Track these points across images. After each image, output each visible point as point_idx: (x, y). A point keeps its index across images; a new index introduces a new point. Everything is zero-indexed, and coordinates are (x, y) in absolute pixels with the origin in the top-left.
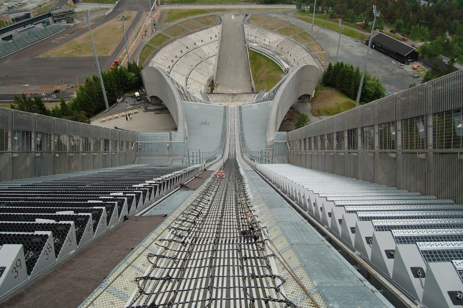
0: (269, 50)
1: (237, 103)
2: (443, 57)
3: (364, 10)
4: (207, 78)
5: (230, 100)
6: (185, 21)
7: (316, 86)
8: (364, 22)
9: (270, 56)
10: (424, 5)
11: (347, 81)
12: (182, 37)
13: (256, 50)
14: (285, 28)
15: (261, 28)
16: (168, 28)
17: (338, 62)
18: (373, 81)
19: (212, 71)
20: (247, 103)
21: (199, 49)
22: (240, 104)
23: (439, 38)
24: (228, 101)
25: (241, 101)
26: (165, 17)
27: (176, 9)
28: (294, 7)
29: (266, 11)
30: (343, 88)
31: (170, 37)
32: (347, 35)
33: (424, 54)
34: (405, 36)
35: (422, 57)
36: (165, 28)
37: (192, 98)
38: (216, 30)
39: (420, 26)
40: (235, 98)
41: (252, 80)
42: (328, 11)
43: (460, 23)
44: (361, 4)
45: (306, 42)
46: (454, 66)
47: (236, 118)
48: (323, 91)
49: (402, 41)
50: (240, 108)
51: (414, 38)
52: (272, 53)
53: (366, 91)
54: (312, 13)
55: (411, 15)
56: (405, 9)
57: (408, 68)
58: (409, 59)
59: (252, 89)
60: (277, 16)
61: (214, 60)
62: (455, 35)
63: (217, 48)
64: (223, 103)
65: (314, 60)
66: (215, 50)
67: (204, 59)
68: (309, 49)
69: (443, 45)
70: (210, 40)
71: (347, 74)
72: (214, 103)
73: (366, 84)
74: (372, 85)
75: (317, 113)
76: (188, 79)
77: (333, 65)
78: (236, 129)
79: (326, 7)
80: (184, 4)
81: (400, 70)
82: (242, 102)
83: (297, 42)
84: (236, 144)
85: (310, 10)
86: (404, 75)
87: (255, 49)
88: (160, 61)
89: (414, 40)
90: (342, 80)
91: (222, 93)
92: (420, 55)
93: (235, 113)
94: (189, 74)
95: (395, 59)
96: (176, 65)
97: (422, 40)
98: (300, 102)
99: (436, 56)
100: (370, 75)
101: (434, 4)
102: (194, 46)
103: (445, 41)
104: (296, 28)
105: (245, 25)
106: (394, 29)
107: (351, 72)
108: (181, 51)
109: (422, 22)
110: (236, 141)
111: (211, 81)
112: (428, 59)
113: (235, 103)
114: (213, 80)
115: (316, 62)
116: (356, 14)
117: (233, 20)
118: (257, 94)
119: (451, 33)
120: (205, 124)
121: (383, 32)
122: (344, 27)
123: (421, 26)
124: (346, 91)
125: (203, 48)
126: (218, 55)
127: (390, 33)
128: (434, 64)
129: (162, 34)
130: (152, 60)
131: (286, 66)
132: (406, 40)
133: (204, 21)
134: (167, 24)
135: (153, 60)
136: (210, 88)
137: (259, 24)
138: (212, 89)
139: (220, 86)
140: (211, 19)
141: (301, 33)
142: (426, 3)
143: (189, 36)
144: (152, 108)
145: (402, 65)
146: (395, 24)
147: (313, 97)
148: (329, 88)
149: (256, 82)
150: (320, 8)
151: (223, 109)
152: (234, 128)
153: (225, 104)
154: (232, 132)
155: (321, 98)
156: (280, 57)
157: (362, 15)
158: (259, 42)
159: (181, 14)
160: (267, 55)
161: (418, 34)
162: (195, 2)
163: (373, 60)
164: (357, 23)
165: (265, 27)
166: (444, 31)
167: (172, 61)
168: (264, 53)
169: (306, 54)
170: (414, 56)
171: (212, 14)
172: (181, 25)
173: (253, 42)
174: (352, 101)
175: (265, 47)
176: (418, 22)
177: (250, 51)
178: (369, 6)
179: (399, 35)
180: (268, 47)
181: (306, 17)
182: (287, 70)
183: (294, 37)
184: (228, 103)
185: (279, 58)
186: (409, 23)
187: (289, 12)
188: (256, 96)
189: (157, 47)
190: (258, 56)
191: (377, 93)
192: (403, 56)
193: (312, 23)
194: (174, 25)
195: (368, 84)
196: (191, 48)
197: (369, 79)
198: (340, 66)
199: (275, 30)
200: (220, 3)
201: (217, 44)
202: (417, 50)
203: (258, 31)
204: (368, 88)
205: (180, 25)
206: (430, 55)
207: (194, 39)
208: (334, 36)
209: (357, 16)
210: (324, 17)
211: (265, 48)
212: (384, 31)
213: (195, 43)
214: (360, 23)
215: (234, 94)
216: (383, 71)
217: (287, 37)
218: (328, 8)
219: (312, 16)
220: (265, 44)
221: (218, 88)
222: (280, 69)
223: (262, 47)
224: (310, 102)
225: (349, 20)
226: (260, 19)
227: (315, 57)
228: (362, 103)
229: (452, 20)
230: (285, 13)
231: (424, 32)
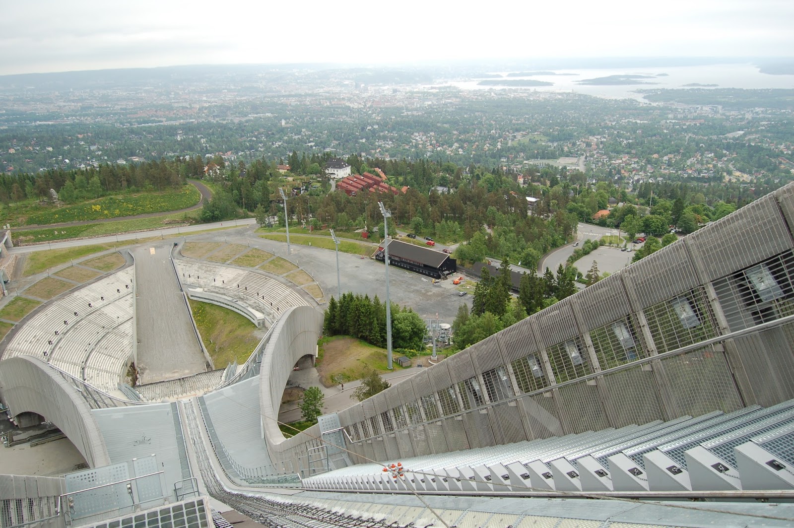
0: (224, 294)
1: (193, 393)
2: (490, 259)
3: (362, 210)
4: (122, 362)
5: (179, 390)
6: (65, 269)
7: (318, 339)
8: (366, 228)
9: (228, 305)
10: (443, 193)
11: (365, 321)
12: (63, 297)
13: (203, 298)
14: (246, 256)
15: (205, 262)
16: (34, 286)
17: (344, 295)
18: (404, 313)
19: (128, 348)
20: (210, 389)
21: (98, 313)
22: (200, 393)
23: (477, 234)
24: (176, 393)
25: (198, 389)
26: (26, 266)
27: (46, 251)
28: (253, 221)
29: (208, 234)
30: (362, 332)
31: (39, 299)
32: (345, 251)
33: (463, 259)
34: (430, 240)
35: (462, 265)
36: (27, 287)
37: (107, 401)
38: (125, 276)
39: (446, 221)
40: (187, 385)
41: (205, 350)
42: (307, 221)
43: (498, 209)
44: (355, 203)
45: (284, 273)
46: (510, 269)
47: (197, 419)
48: (332, 345)
49: (428, 247)
50: (201, 400)
51: (443, 240)
52: (230, 299)
53: (398, 330)
54: (284, 226)
55: (430, 209)
56: (419, 202)
57: (448, 284)
58: (445, 270)
59: (208, 365)
60: (228, 239)
61: (129, 328)
62: (496, 227)
63: (132, 305)
64: (167, 398)
65: (304, 298)
66: (128, 309)
67: (111, 329)
68: (290, 282)
69: (485, 243)
70: (117, 295)
71: (363, 310)
72: (150, 401)
73: (395, 320)
74: (404, 320)
75: (330, 381)
76: (86, 370)
77: (337, 300)
78: (203, 439)
79: (303, 214)
80: (59, 241)
81: (437, 289)
82: (201, 390)
83: (270, 275)
84: (211, 464)
85: (280, 223)
86: (444, 296)
87: (200, 298)
88: (25, 346)
89: (444, 243)
90: (358, 320)
91: (160, 382)
92: (458, 262)
93: (195, 411)
94: (86, 361)
95: (425, 274)
96: (58, 347)
97: (455, 241)
98: (298, 370)
99: (480, 260)
100: (397, 305)
101: (456, 190)
102: (90, 309)
103: (487, 237)
104: (262, 253)
105: (176, 261)
106: (412, 232)
107: (368, 306)
108: (65, 322)
109: (447, 216)
110: (210, 461)
111: (129, 365)
112: (471, 265)
113: (188, 393)
114: (133, 363)
115: (306, 300)
116: (352, 219)
117: (153, 255)
118: (225, 372)
119: (491, 225)
120: (143, 442)
121: (397, 239)
122: (340, 240)
123: (448, 221)
124: (367, 336)
125: (106, 310)
126: (135, 318)
127: (408, 238)
128: (483, 271)
129: (24, 296)
130: (8, 348)
131: (259, 315)
132: (433, 245)
133: (101, 265)
134: (30, 277)
135: (10, 346)
136: (130, 378)
137: (200, 256)
138: (135, 380)
139: (147, 371)
140: (113, 259)
141: (273, 260)
142: (445, 189)
143: (76, 294)
144: (23, 436)
145: (437, 281)
146: (412, 225)
147: (317, 356)
148: (340, 337)
149: (212, 352)
150: (294, 217)
151: (169, 409)
152: (200, 438)
153: (172, 399)
154: (197, 446)
155: (331, 356)
156: (246, 303)
157: (360, 218)
158: (205, 285)
159: (55, 257)
160: (223, 303)
161: (448, 233)
162: (80, 235)
163: (394, 282)
164: (356, 231)
165: (211, 259)
166: (481, 223)
167: (50, 342)
168: (217, 301)
169: (288, 291)
170: (450, 266)
171: (113, 250)
172: (58, 278)
173: (195, 287)
174: (381, 350)
175: (216, 290)
176: (442, 216)
177: (192, 302)
178: (367, 205)
179: (421, 240)
180: (222, 291)
181: (275, 234)
182: (261, 322)
183: (263, 268)
184: (176, 396)
185: (245, 305)
186: (431, 220)
187: (247, 230)
188: (224, 374)
189: (16, 321)
190: (208, 309)
191: (415, 330)
192: (436, 268)
193: (286, 241)
194: (46, 278)
195: (398, 319)
196: (82, 314)
197: (397, 312)
198: (348, 300)
199: (229, 262)
200: (125, 232)
201: (130, 300)
202: (452, 256)
203: (199, 268)
204: (400, 325)
205: (56, 277)
206: (472, 260)
207: (86, 298)
208: (325, 256)
209: (354, 222)
210: (304, 231)
211: (217, 293)
212: (397, 237)
213: (90, 305)
214: (360, 231)
215: (183, 378)
216: (412, 295)
217: (250, 269)
218: (307, 215)
219: (285, 231)
220: (216, 287)
221: (144, 375)
222: (249, 323)
223: (212, 292)
224: (315, 366)
225: (344, 229)
226: (200, 248)
227: (303, 293)
228: (395, 350)
229: (486, 208)
230: (241, 233)
231: (454, 229)
